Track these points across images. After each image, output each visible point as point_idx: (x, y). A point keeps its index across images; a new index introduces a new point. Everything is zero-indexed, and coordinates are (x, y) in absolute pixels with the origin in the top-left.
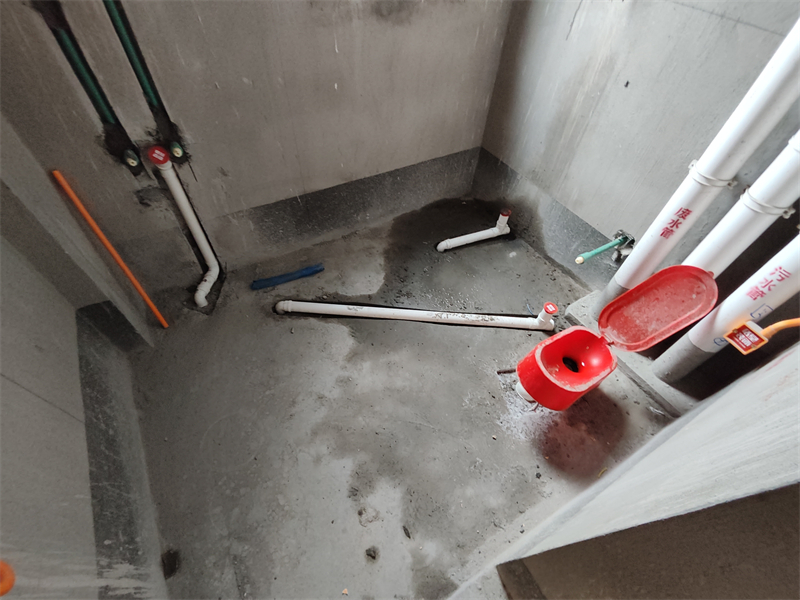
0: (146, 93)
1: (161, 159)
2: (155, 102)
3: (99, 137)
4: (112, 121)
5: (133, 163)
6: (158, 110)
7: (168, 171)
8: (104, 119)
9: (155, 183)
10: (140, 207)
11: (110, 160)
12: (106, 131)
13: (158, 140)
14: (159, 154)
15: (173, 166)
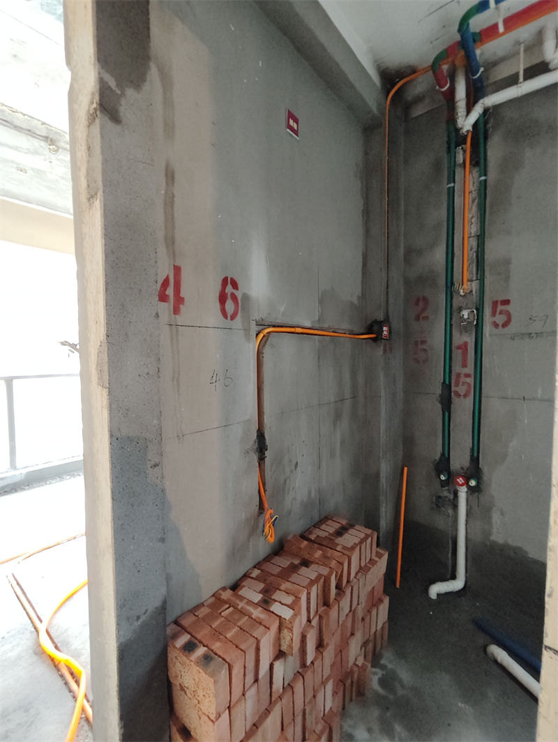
0: (472, 450)
1: (461, 483)
2: (475, 454)
3: (436, 460)
4: (447, 455)
5: (443, 478)
6: (475, 460)
7: (463, 493)
8: (443, 454)
9: (452, 497)
10: (435, 506)
11: (433, 474)
12: (440, 459)
13: (466, 473)
14: (460, 481)
15: (467, 492)
